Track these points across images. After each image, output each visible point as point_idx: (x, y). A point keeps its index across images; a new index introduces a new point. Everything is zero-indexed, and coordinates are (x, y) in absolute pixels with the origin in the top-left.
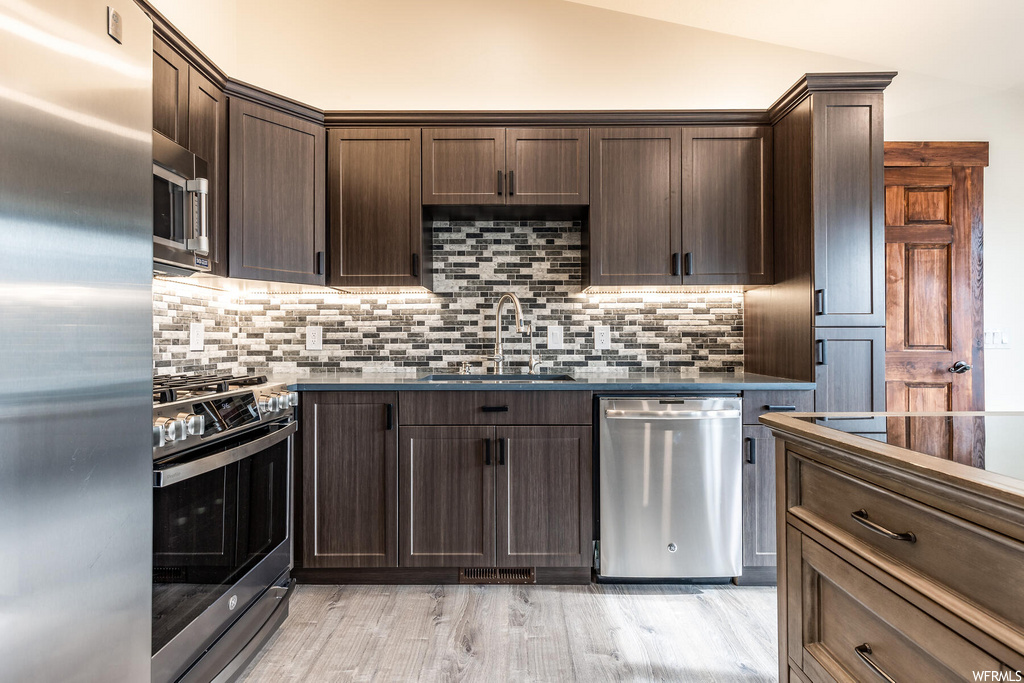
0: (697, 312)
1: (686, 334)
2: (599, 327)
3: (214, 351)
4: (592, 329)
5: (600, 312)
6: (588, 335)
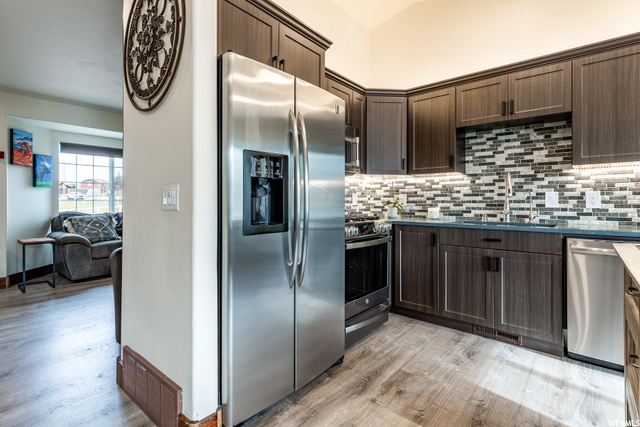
2: (590, 193)
4: (583, 194)
6: (581, 198)
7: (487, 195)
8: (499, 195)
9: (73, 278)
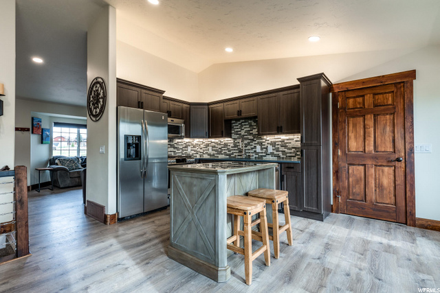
0: (296, 141)
1: (293, 148)
2: (269, 146)
3: (193, 152)
5: (269, 142)
6: (266, 148)
9: (61, 186)
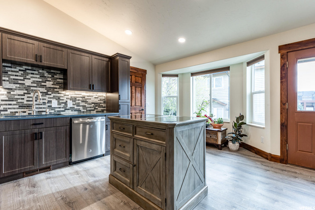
1: (93, 103)
2: (69, 101)
4: (67, 101)
5: (69, 97)
6: (66, 103)
7: (19, 101)
8: (27, 101)
